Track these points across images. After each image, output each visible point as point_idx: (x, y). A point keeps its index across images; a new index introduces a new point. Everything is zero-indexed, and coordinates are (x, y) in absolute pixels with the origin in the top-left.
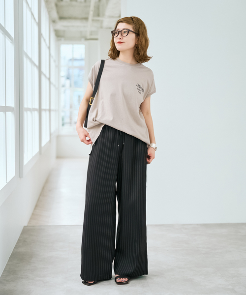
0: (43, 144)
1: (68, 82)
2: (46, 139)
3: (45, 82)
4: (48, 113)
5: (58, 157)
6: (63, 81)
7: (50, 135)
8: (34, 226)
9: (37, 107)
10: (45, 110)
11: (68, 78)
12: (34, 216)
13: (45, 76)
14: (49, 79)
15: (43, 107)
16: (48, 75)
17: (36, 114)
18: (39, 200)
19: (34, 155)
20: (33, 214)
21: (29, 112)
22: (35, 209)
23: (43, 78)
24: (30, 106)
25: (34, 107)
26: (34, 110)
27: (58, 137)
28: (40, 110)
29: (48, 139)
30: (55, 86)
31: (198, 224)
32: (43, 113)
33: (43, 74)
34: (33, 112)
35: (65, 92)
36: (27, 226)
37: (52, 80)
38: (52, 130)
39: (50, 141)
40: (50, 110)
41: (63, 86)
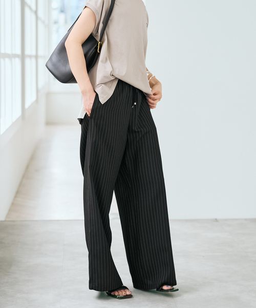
0: (27, 105)
1: (62, 17)
2: (30, 98)
3: (29, 16)
4: (34, 60)
5: (49, 123)
6: (55, 15)
7: (38, 91)
8: (14, 221)
9: (19, 52)
10: (30, 57)
11: (62, 11)
12: (14, 206)
13: (30, 8)
14: (36, 13)
15: (27, 52)
16: (34, 7)
17: (17, 62)
18: (21, 185)
19: (14, 120)
20: (13, 204)
21: (7, 60)
22: (15, 197)
23: (27, 10)
24: (9, 51)
25: (14, 52)
26: (15, 56)
27: (48, 95)
28: (23, 57)
29: (34, 98)
30: (43, 22)
31: (246, 220)
32: (27, 61)
33: (28, 5)
34: (13, 59)
35: (57, 31)
36: (5, 221)
37: (40, 14)
38: (40, 86)
39: (37, 101)
40: (37, 57)
41: (56, 23)
